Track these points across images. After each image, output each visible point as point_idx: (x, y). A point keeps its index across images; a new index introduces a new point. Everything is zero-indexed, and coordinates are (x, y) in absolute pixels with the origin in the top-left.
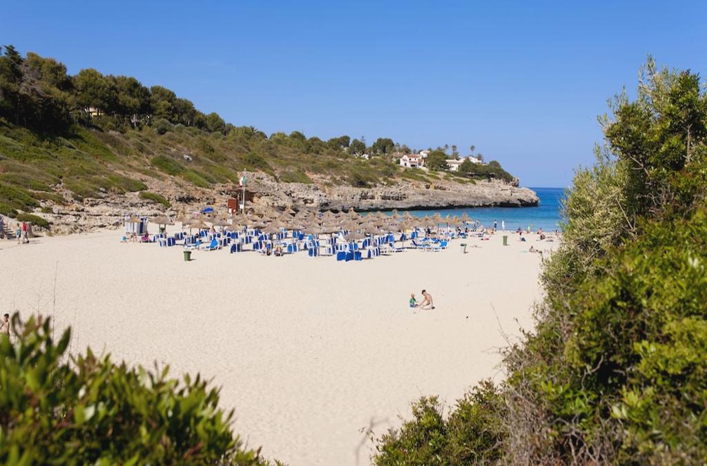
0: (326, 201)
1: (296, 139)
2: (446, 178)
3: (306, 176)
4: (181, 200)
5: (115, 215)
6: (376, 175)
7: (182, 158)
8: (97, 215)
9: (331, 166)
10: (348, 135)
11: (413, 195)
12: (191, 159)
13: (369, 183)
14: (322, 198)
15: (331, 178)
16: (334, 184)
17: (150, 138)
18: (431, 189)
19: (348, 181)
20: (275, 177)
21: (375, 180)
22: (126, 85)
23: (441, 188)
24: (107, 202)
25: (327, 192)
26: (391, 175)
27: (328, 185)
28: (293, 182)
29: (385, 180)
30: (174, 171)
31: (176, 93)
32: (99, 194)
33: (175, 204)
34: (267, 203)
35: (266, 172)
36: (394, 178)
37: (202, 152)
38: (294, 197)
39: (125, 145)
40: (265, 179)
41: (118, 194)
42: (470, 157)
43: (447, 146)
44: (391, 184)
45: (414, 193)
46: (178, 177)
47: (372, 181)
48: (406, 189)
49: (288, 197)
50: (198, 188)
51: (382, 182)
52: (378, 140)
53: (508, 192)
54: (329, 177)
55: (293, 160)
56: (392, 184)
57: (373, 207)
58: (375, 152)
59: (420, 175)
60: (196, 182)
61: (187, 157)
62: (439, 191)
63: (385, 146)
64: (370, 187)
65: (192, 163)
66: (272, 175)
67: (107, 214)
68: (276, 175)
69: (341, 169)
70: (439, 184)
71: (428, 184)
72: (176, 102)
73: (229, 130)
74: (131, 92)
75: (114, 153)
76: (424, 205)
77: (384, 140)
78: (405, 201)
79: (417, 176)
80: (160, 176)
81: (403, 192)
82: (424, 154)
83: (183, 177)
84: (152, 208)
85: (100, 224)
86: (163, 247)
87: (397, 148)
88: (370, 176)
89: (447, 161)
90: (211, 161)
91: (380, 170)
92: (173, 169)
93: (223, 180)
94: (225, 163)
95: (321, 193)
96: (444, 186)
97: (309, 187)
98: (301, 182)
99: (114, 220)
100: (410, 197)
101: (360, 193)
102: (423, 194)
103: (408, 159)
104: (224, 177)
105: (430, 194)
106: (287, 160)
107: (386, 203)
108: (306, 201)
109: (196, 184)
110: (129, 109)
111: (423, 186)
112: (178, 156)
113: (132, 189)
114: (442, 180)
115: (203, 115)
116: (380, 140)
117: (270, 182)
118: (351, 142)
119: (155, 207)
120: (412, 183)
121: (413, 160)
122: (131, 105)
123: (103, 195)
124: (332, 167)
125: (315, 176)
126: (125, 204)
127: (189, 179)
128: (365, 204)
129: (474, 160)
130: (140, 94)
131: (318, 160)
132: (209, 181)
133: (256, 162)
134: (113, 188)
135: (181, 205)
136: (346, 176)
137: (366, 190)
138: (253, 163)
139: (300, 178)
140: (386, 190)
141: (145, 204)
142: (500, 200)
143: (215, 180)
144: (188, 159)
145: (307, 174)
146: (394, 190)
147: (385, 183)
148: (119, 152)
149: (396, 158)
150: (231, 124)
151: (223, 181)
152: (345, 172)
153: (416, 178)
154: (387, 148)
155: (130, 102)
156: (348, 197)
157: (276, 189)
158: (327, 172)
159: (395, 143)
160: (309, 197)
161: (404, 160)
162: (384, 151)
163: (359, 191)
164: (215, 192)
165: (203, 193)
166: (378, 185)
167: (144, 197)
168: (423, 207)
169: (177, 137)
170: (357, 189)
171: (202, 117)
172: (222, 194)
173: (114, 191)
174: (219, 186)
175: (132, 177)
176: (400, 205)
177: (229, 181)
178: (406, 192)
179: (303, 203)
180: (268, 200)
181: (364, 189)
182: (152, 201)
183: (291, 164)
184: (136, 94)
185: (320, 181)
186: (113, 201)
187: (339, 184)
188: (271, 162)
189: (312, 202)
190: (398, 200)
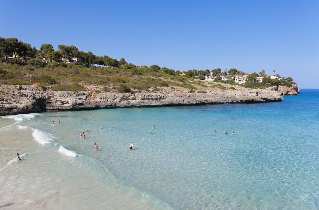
2: (213, 86)
3: (81, 87)
11: (171, 97)
15: (104, 87)
16: (102, 92)
18: (193, 93)
19: (117, 89)
23: (203, 92)
26: (166, 85)
27: (97, 92)
29: (155, 88)
36: (168, 87)
45: (172, 95)
56: (158, 91)
57: (129, 105)
62: (199, 94)
64: (133, 93)
70: (202, 90)
71: (193, 90)
78: (162, 101)
81: (162, 96)
88: (139, 86)
89: (257, 78)
96: (206, 91)
100: (167, 98)
101: (122, 96)
107: (143, 102)
111: (187, 91)
120: (177, 90)
121: (240, 77)
136: (118, 87)
146: (155, 94)
160: (66, 100)
161: (236, 78)
170: (120, 94)
178: (166, 95)
179: (60, 104)
181: (125, 94)
185: (93, 89)
187: (107, 91)
189: (67, 102)
190: (157, 100)
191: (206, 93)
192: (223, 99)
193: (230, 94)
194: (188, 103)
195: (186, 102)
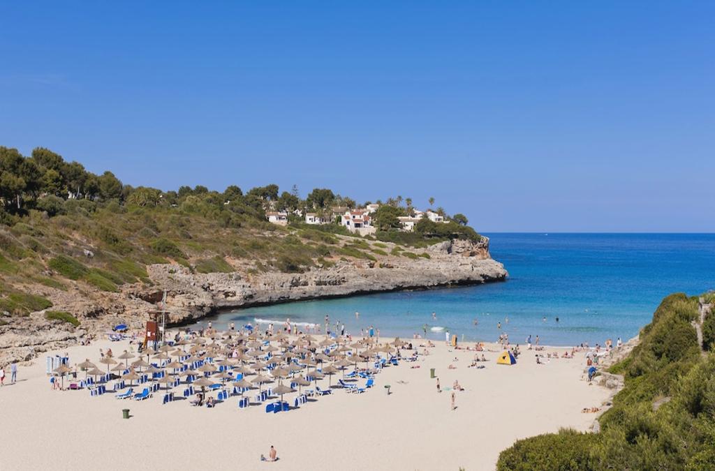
0: (250, 293)
1: (211, 204)
2: (394, 252)
3: (226, 263)
4: (90, 315)
5: (26, 345)
6: (309, 254)
7: (83, 254)
8: (6, 348)
9: (255, 246)
10: (276, 184)
11: (354, 277)
12: (92, 254)
13: (301, 266)
14: (246, 289)
15: (256, 263)
16: (259, 271)
17: (41, 229)
18: (376, 269)
19: (276, 266)
20: (191, 268)
21: (308, 263)
22: (8, 161)
23: (388, 266)
24: (13, 329)
25: (252, 280)
26: (328, 254)
27: (253, 272)
28: (211, 271)
29: (321, 260)
30: (76, 274)
31: (63, 157)
32: (3, 318)
33: (84, 322)
34: (183, 303)
35: (179, 263)
36: (332, 257)
37: (104, 243)
38: (213, 290)
39: (17, 247)
40: (179, 271)
41: (24, 316)
42: (429, 213)
43: (400, 197)
44: (327, 265)
45: (354, 274)
46: (80, 281)
47: (304, 263)
48: (345, 270)
49: (206, 293)
50: (105, 293)
51: (317, 264)
52: (314, 191)
53: (469, 267)
54: (253, 262)
55: (210, 241)
56: (329, 266)
57: (307, 295)
58: (311, 206)
59: (362, 251)
60: (101, 285)
61: (88, 252)
62: (385, 270)
63: (322, 199)
64: (302, 271)
65: (94, 259)
66: (187, 265)
67: (17, 345)
68: (192, 265)
69: (267, 249)
70: (385, 261)
71: (372, 262)
72: (63, 168)
73: (128, 193)
74: (14, 169)
75: (7, 258)
76: (367, 289)
77: (322, 191)
78: (344, 285)
79: (359, 252)
80: (62, 286)
81: (341, 275)
82: (371, 209)
83: (86, 281)
84: (60, 329)
85: (13, 359)
86: (94, 396)
87: (338, 201)
88: (302, 258)
89: (400, 218)
90: (116, 255)
91: (314, 246)
92: (74, 272)
93: (131, 279)
94: (132, 255)
95: (245, 284)
96: (391, 263)
97: (231, 277)
98: (221, 272)
99: (26, 351)
100: (350, 281)
101: (291, 279)
102: (366, 276)
103: (351, 217)
104: (132, 276)
105: (373, 275)
106: (202, 241)
107: (321, 289)
108: (227, 294)
109: (102, 289)
110: (13, 192)
111: (366, 265)
112: (77, 253)
113: (37, 308)
114: (389, 255)
115: (96, 178)
116: (316, 191)
117: (184, 276)
118: (279, 195)
119: (63, 327)
120: (352, 263)
121: (357, 217)
122: (16, 186)
123: (8, 320)
124: (258, 248)
125: (237, 261)
126: (32, 329)
127: (93, 283)
128: (296, 292)
129: (433, 217)
130: (24, 170)
131: (240, 238)
132: (115, 282)
133: (166, 249)
134: (17, 310)
135: (90, 321)
136: (274, 260)
137: (297, 275)
138: (164, 251)
139: (218, 266)
140: (321, 274)
141: (52, 325)
142: (458, 278)
143: (122, 280)
144: (89, 254)
145: (228, 259)
146: (331, 273)
147: (321, 265)
148: (12, 256)
149: (337, 213)
150: (129, 186)
151: (132, 281)
152: (272, 253)
153: (359, 255)
154: (325, 202)
155: (14, 183)
156: (276, 285)
157: (192, 284)
158: (251, 255)
159: (335, 194)
160: (230, 290)
161: (346, 218)
162: (322, 205)
163: (289, 277)
164: (123, 295)
165: (111, 300)
166: (311, 268)
167: (50, 316)
168: (366, 291)
169: (71, 221)
170: (286, 275)
171: (95, 182)
172: (131, 298)
173: (18, 313)
174: (127, 288)
175: (34, 292)
176: (337, 290)
177: (138, 279)
178: (345, 275)
179: (224, 296)
180: (184, 300)
181: (295, 274)
182: (59, 321)
183: (208, 248)
184: (20, 171)
185: (243, 267)
186: (19, 327)
187: (265, 269)
188: (184, 248)
189: (234, 294)
190: (336, 284)
191: (392, 267)
192: (425, 279)
193: (431, 268)
194: (382, 289)
195: (378, 287)
